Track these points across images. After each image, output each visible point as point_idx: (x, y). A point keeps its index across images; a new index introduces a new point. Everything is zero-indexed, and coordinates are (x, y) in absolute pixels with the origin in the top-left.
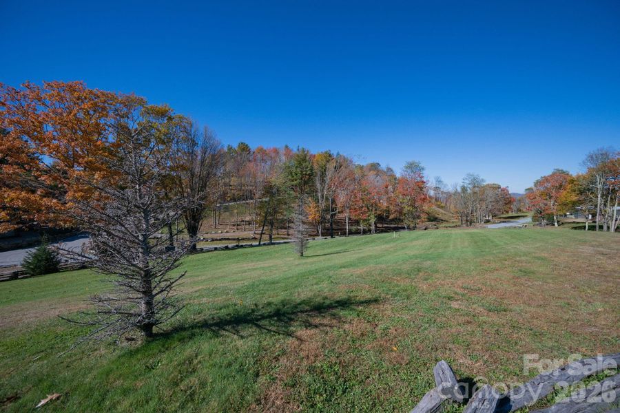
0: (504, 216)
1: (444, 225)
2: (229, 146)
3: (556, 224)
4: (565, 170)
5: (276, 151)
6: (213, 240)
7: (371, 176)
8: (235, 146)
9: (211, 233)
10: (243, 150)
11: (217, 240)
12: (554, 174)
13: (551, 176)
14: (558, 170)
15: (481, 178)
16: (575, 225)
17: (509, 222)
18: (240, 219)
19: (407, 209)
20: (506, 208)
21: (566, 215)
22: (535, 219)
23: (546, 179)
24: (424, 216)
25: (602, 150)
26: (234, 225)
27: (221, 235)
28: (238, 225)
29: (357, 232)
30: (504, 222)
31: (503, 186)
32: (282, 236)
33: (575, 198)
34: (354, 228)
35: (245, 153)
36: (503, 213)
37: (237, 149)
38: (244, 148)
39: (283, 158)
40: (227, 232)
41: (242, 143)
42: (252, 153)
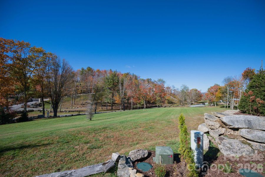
0: (199, 102)
1: (175, 105)
2: (82, 68)
3: (215, 105)
4: (218, 84)
5: (105, 72)
6: (69, 112)
7: (146, 84)
8: (85, 68)
9: (70, 108)
10: (89, 70)
11: (71, 111)
12: (215, 86)
13: (214, 86)
14: (216, 84)
15: (187, 86)
16: (222, 106)
17: (200, 104)
18: (85, 102)
19: (158, 98)
20: (199, 98)
21: (220, 102)
22: (209, 103)
23: (212, 88)
24: (166, 101)
25: (229, 77)
26: (82, 105)
27: (75, 109)
28: (83, 105)
29: (136, 108)
30: (198, 104)
31: (198, 90)
32: (104, 110)
33: (221, 95)
34: (135, 106)
35: (90, 72)
36: (198, 101)
37: (86, 70)
38: (90, 69)
39: (108, 75)
40: (77, 108)
41: (89, 67)
42: (93, 72)
